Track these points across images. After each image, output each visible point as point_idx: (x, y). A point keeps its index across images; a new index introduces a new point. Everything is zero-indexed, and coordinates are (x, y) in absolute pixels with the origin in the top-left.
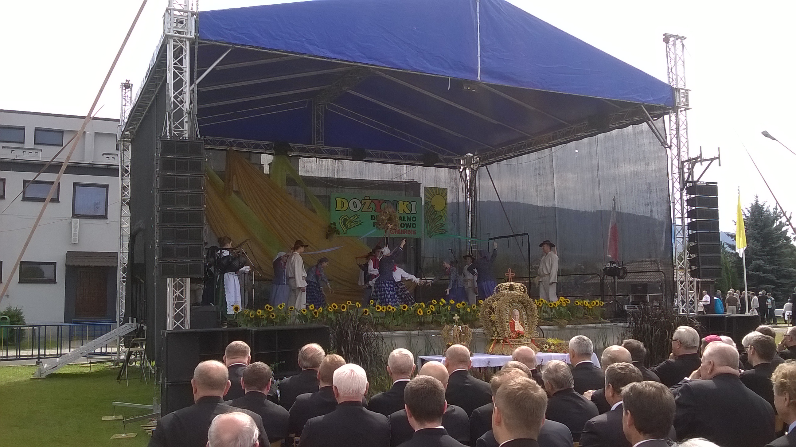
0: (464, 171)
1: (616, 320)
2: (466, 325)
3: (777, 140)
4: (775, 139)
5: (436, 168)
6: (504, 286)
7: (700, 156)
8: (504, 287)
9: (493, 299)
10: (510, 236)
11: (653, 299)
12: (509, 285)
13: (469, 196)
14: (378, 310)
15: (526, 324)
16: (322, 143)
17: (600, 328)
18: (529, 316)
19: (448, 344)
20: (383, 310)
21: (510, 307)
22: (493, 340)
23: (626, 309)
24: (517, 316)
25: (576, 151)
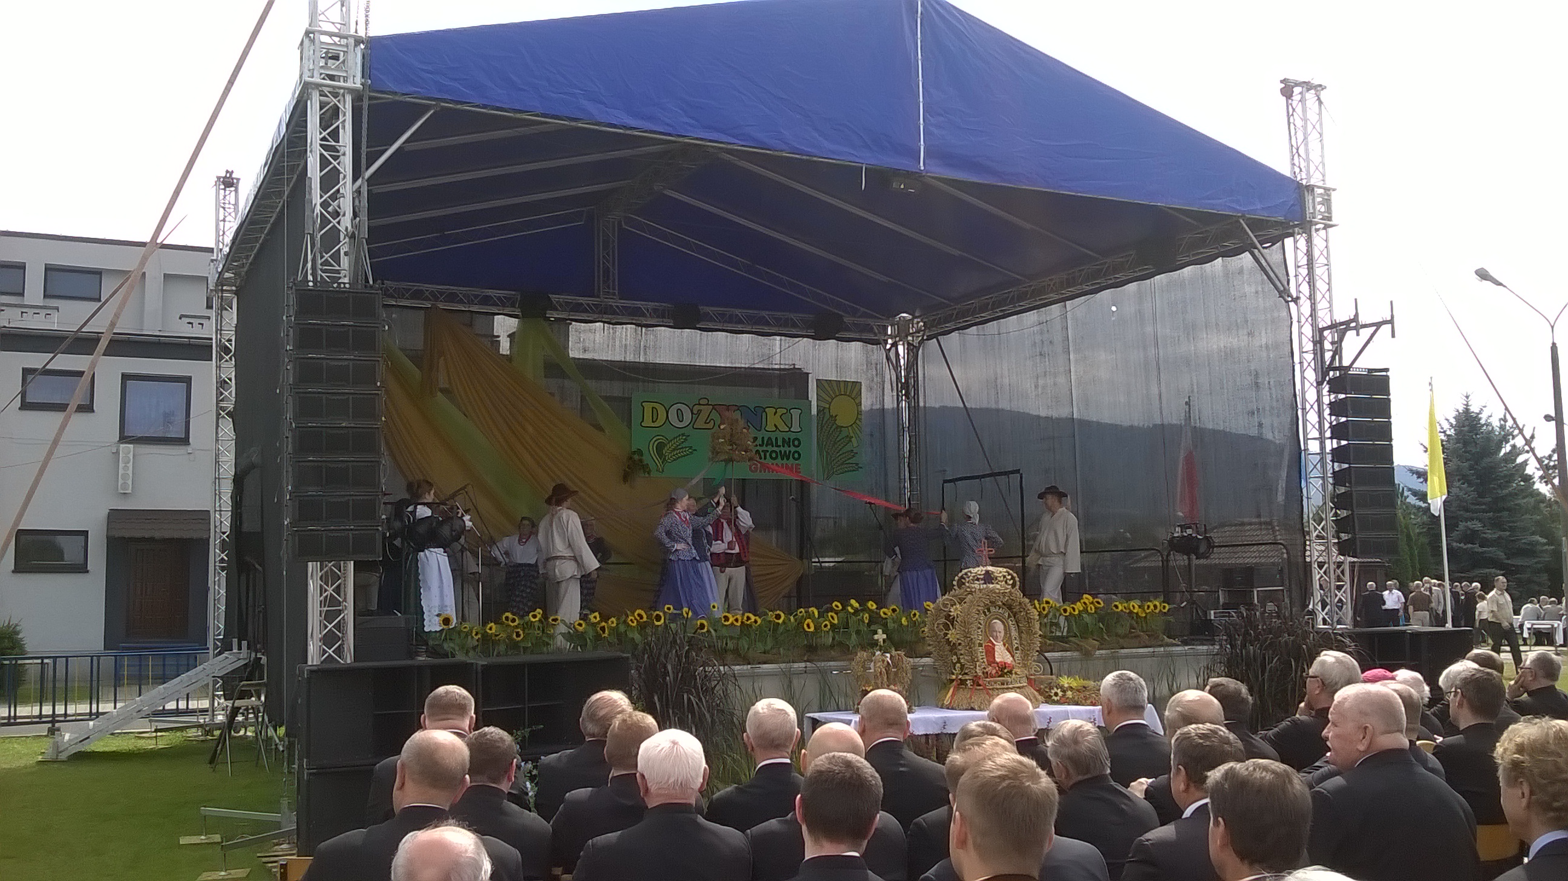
0: (893, 349)
1: (1194, 640)
2: (899, 652)
3: (1505, 286)
4: (1500, 284)
5: (840, 342)
6: (973, 575)
7: (1356, 318)
8: (974, 577)
9: (951, 600)
10: (984, 476)
11: (1266, 597)
12: (984, 572)
13: (904, 397)
14: (726, 623)
15: (1017, 649)
16: (614, 294)
17: (1162, 656)
18: (1022, 632)
19: (864, 688)
20: (735, 623)
21: (986, 615)
22: (953, 680)
23: (1212, 618)
24: (1000, 632)
25: (1114, 309)
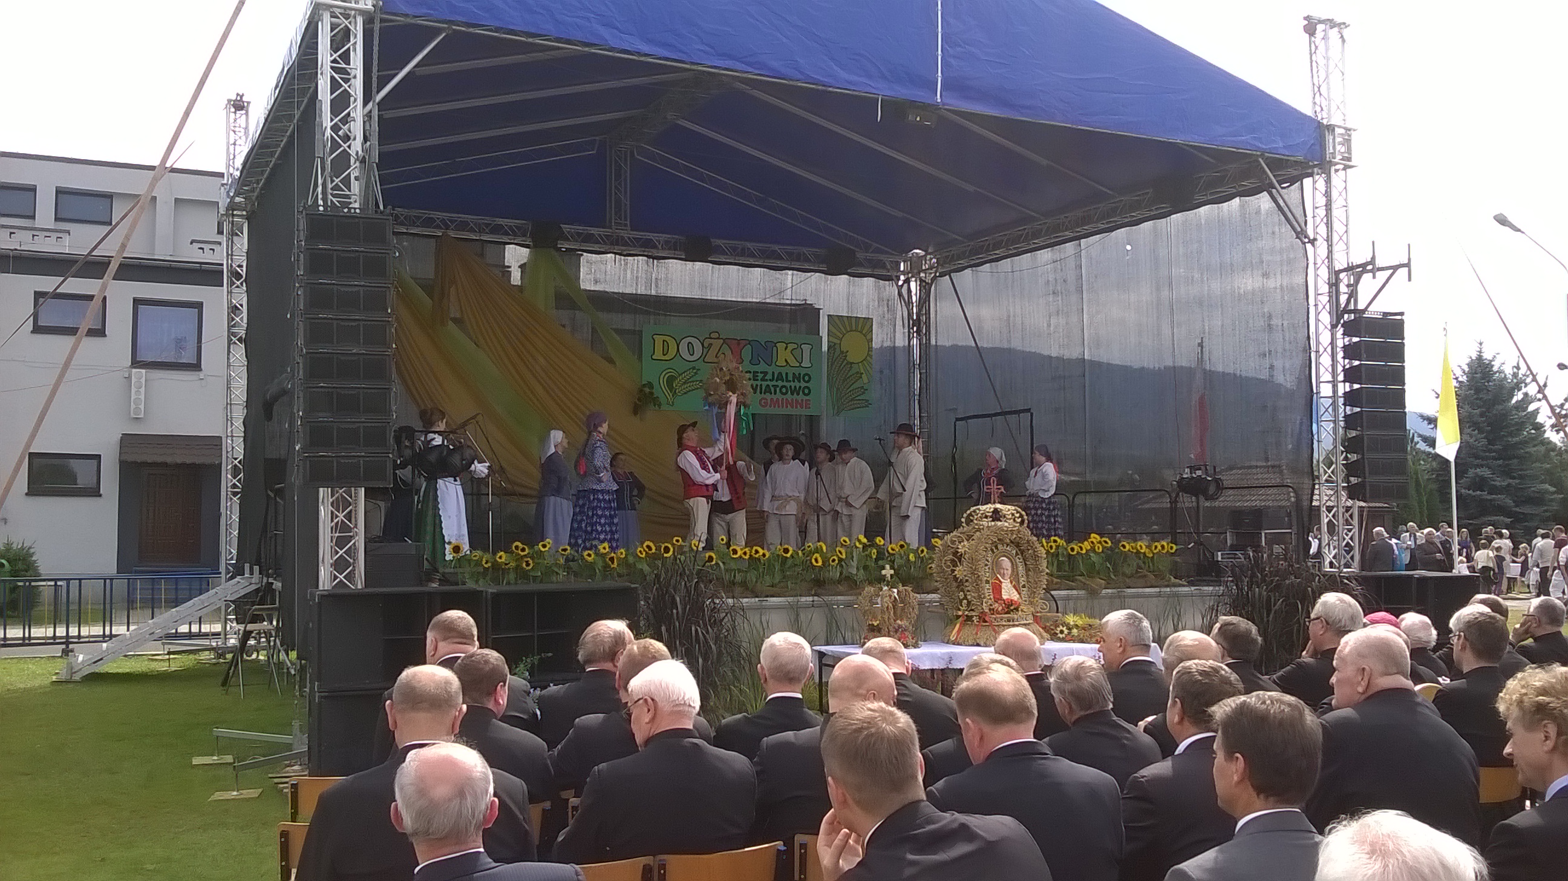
0: (906, 285)
1: (1200, 580)
2: (906, 588)
3: (1523, 233)
4: (1519, 230)
5: (852, 278)
7: (1372, 261)
8: (982, 514)
9: (959, 537)
10: (994, 415)
11: (1273, 540)
13: (915, 334)
14: (735, 556)
15: (1024, 586)
16: (626, 225)
17: (1169, 596)
18: (1029, 570)
19: (870, 622)
21: (993, 552)
22: (960, 616)
23: (1220, 559)
24: (1007, 570)
25: (1129, 247)
